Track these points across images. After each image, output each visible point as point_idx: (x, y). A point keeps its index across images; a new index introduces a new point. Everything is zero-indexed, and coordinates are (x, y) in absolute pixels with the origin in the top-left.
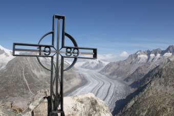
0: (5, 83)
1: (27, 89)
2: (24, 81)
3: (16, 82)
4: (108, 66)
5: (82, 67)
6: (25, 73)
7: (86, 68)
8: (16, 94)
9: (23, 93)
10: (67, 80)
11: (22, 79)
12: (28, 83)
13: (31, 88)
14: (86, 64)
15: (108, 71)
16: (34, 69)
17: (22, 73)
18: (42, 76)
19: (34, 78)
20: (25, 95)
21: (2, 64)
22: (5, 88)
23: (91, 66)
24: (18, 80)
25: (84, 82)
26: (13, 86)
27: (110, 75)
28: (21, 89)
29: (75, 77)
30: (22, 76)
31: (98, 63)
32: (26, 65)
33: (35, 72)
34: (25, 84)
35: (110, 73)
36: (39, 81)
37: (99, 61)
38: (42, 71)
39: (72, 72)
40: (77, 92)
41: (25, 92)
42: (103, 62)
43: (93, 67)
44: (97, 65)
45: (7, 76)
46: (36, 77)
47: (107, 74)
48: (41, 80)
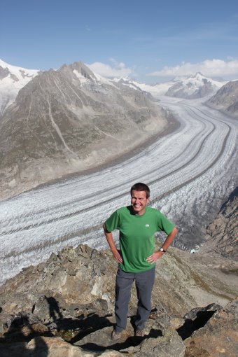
0: (18, 132)
1: (60, 143)
2: (52, 128)
3: (39, 130)
4: (224, 90)
5: (167, 94)
6: (53, 110)
7: (175, 96)
8: (41, 153)
9: (54, 151)
10: (137, 122)
11: (49, 123)
12: (62, 132)
13: (67, 141)
14: (175, 87)
15: (223, 102)
16: (69, 103)
17: (47, 111)
18: (87, 116)
19: (71, 120)
20: (58, 155)
21: (9, 97)
22: (20, 141)
23: (186, 91)
24: (42, 126)
25: (173, 125)
26: (34, 138)
27: (229, 109)
28: (49, 143)
29: (155, 115)
30: (48, 117)
31: (202, 84)
32: (53, 96)
33: (73, 108)
34: (55, 133)
35: (228, 105)
36: (81, 126)
37: (205, 81)
38: (86, 105)
39: (146, 105)
40: (158, 146)
41: (57, 149)
42: (214, 83)
43: (190, 94)
44: (201, 89)
45: (20, 120)
46: (76, 119)
47: (221, 107)
48: (85, 123)
